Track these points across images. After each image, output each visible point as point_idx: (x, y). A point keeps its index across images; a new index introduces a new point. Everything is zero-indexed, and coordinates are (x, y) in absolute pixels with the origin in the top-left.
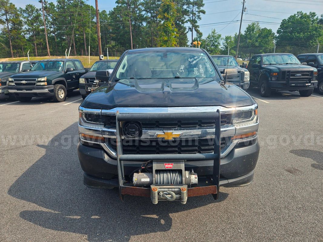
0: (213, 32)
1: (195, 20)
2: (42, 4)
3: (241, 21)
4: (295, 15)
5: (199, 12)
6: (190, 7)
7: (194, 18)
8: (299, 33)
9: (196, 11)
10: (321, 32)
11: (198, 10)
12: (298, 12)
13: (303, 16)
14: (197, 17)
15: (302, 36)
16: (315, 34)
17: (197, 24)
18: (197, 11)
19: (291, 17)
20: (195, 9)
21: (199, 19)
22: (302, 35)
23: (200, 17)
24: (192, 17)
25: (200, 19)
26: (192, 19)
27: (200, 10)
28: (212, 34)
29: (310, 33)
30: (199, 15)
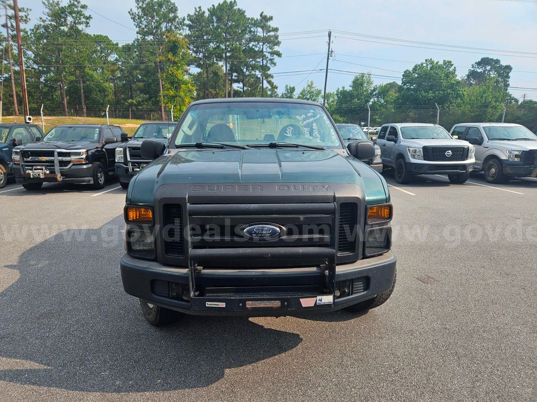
0: (310, 86)
1: (266, 66)
2: (8, 30)
3: (327, 70)
4: (422, 64)
5: (272, 53)
6: (259, 46)
7: (264, 63)
8: (426, 91)
9: (268, 51)
10: (459, 90)
11: (271, 50)
12: (426, 60)
13: (435, 67)
14: (269, 62)
15: (431, 96)
16: (450, 94)
17: (269, 72)
18: (269, 53)
19: (416, 67)
20: (266, 49)
21: (273, 65)
22: (431, 94)
23: (275, 61)
24: (261, 61)
25: (275, 64)
26: (261, 64)
27: (274, 50)
28: (308, 88)
29: (442, 92)
30: (272, 58)
